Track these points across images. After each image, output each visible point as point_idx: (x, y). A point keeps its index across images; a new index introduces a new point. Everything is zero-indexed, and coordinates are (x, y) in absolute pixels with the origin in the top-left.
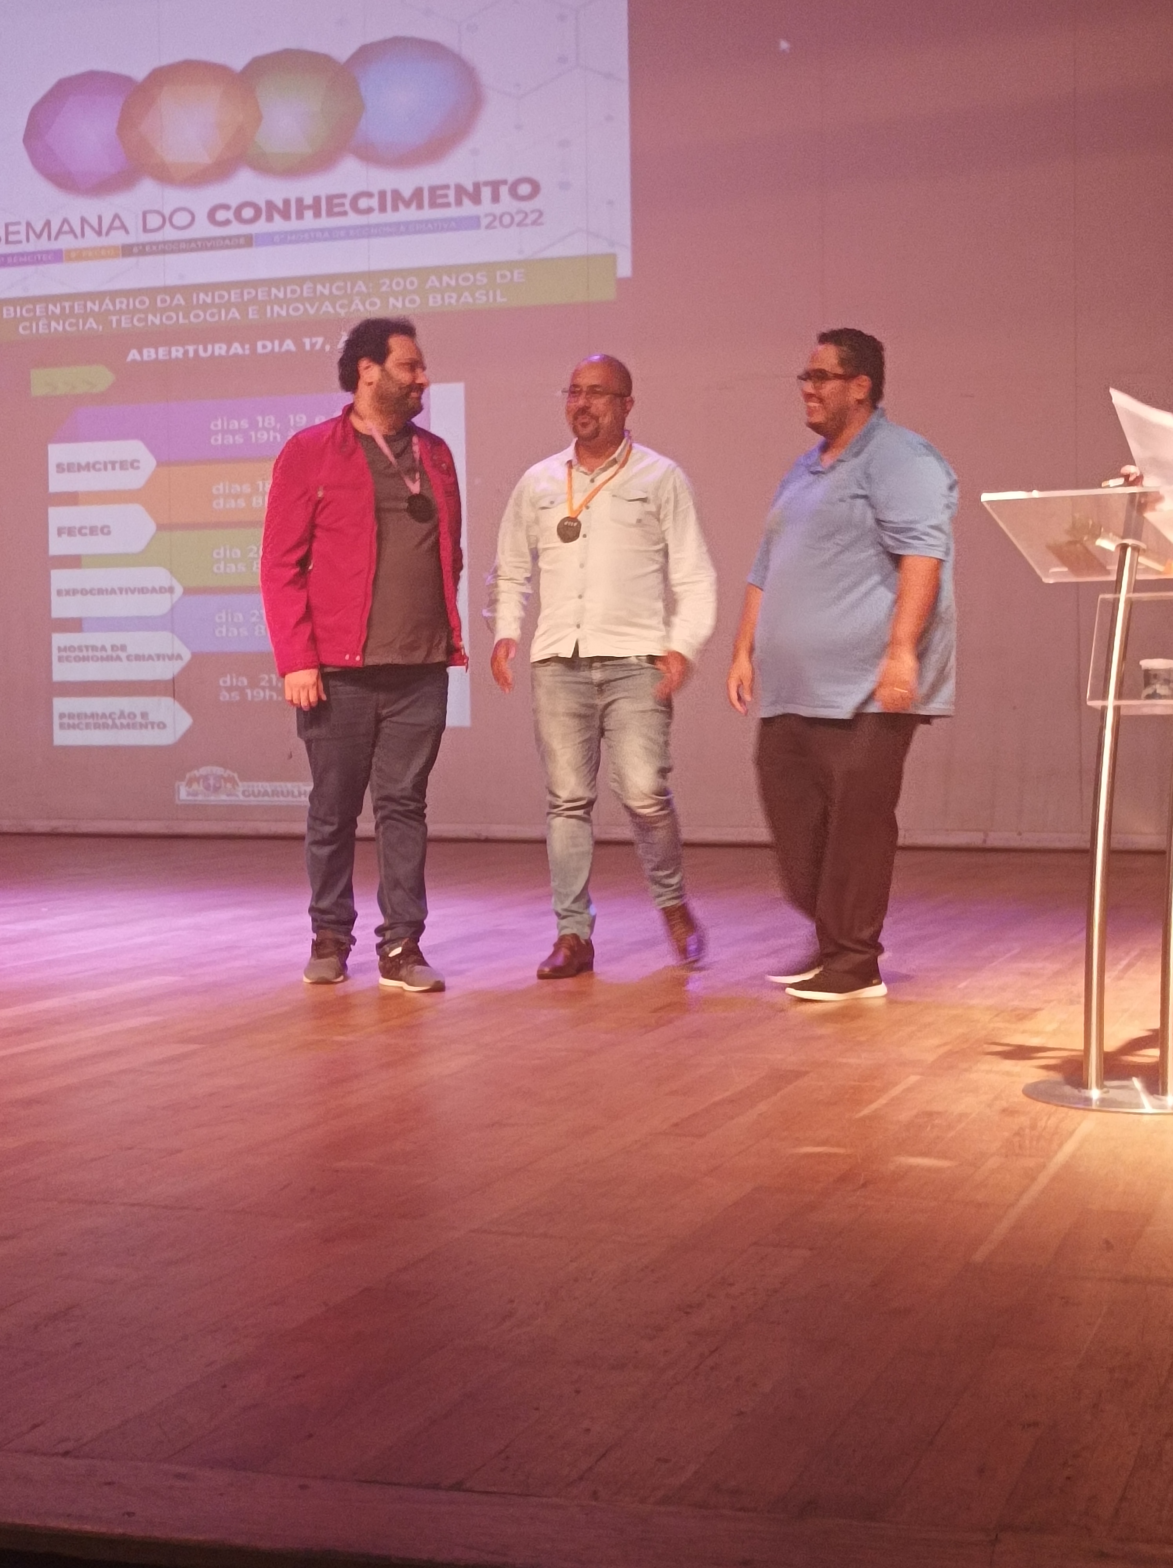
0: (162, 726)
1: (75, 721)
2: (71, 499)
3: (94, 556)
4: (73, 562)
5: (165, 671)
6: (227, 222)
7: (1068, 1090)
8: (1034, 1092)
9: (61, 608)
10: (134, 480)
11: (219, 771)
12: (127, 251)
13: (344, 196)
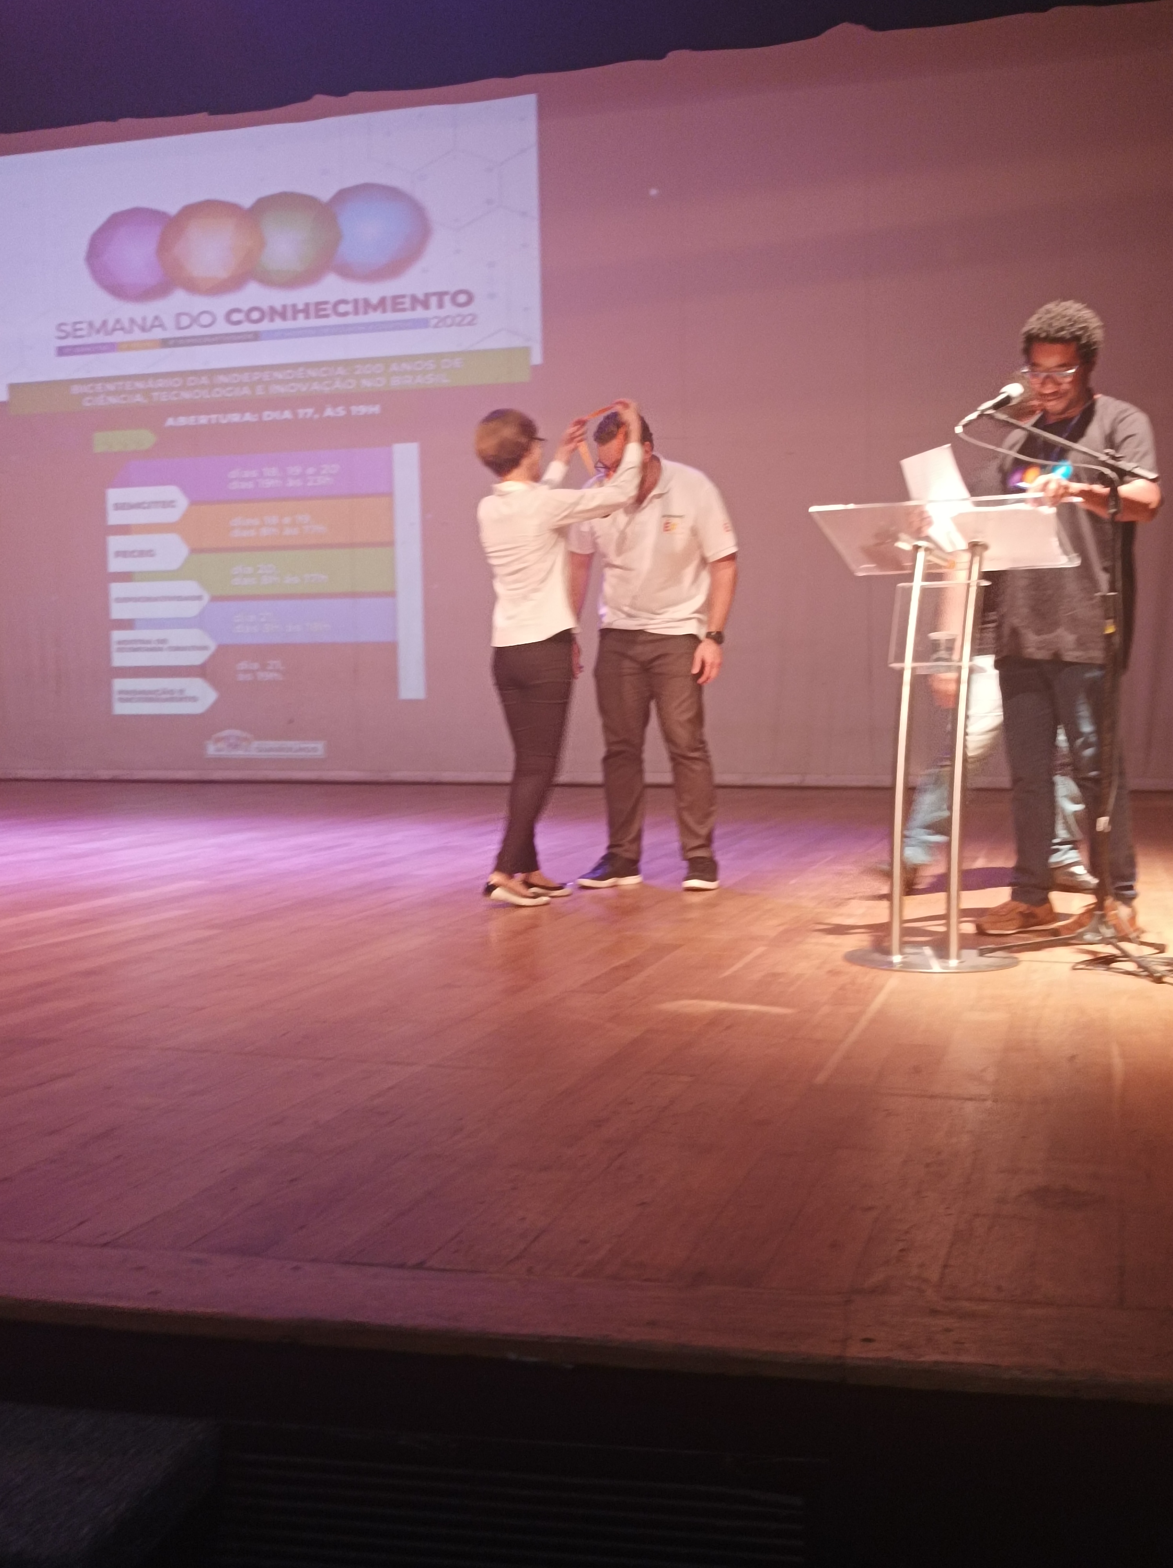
0: (194, 699)
1: (130, 696)
2: (124, 530)
3: (141, 572)
4: (126, 577)
5: (197, 658)
6: (238, 323)
7: (877, 956)
8: (852, 958)
9: (118, 612)
10: (172, 515)
11: (237, 732)
12: (165, 343)
13: (326, 303)
